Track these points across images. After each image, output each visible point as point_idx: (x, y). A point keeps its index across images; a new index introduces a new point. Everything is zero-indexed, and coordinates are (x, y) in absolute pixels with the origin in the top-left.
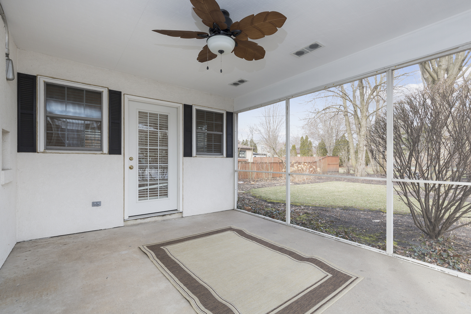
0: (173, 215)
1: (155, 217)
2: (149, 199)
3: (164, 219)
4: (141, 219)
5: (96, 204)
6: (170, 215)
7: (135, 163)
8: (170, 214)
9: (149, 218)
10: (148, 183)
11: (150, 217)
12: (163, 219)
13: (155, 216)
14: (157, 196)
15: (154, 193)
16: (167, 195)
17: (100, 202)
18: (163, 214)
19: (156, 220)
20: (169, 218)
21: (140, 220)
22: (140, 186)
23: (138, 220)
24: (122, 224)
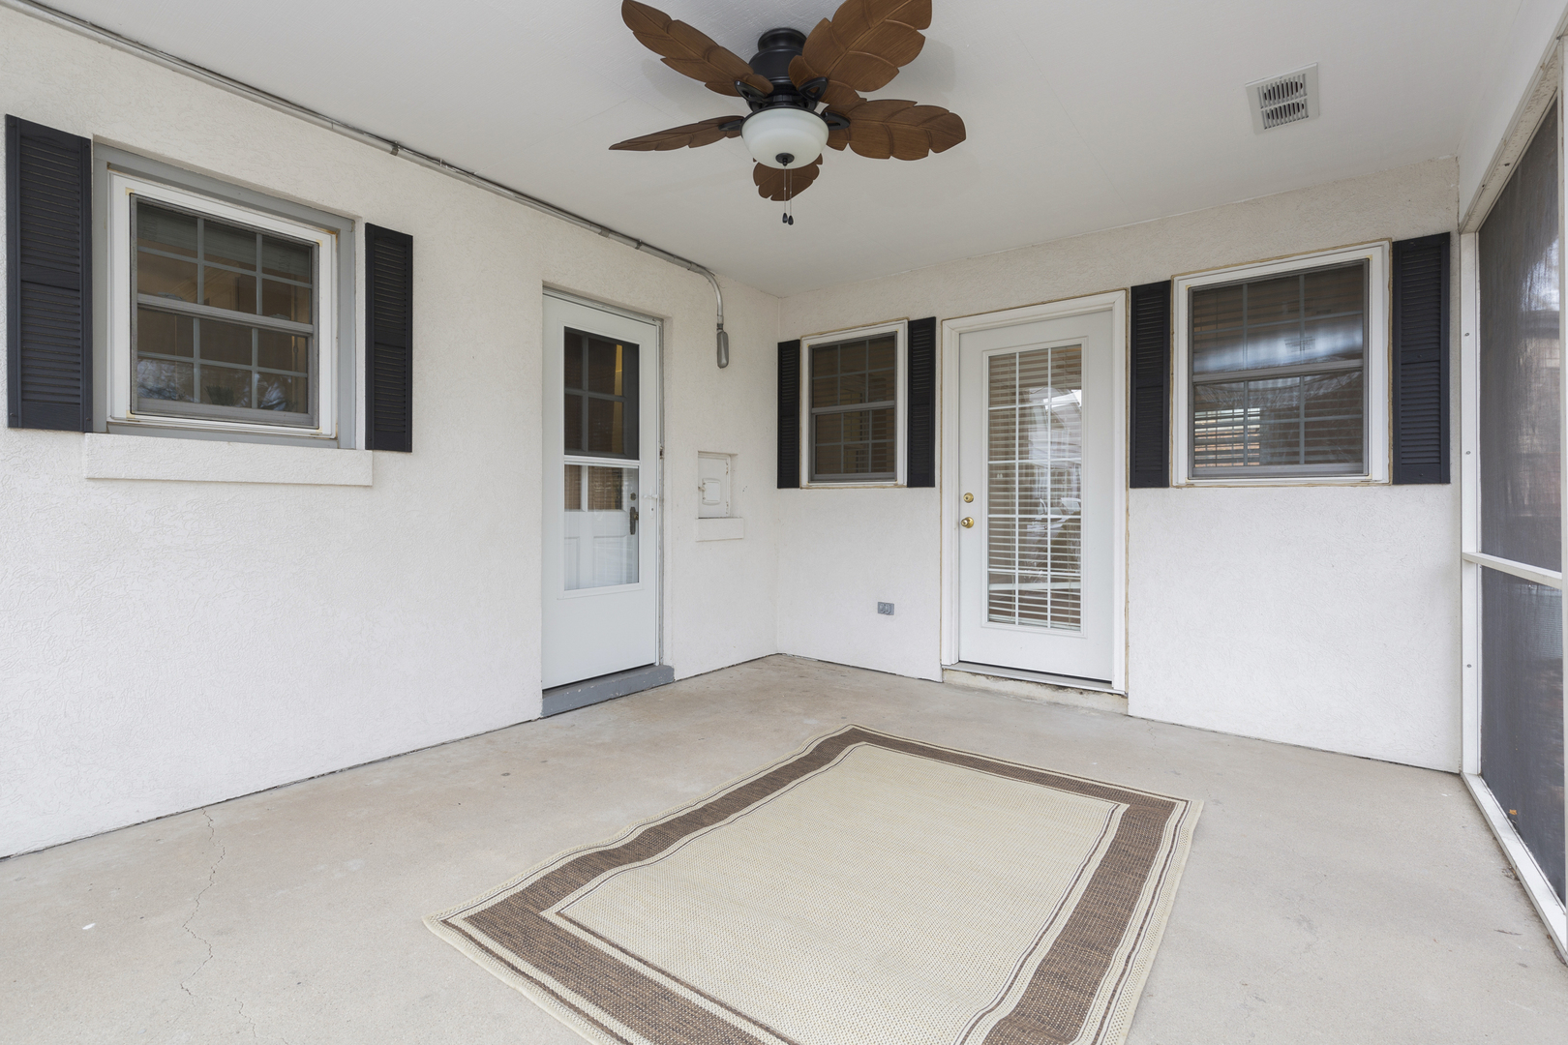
0: (1092, 696)
1: (1030, 685)
2: (1020, 623)
3: (1060, 702)
4: (987, 676)
5: (886, 609)
6: (1081, 693)
7: (979, 511)
8: (1082, 691)
9: (1010, 682)
10: (1017, 572)
11: (1015, 680)
12: (1055, 700)
13: (1028, 682)
14: (1045, 618)
15: (1032, 609)
16: (1078, 621)
17: (891, 606)
18: (1059, 683)
19: (1032, 695)
20: (1076, 703)
21: (983, 678)
22: (993, 578)
23: (980, 677)
24: (936, 676)
